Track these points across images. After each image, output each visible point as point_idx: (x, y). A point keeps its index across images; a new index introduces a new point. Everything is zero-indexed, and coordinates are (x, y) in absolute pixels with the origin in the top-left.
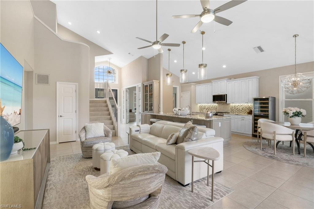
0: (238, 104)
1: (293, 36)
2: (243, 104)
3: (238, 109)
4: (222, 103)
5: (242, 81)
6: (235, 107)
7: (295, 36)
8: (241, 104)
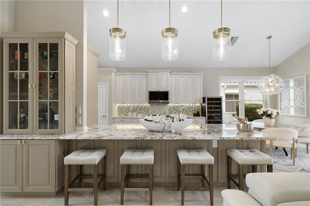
0: (178, 105)
1: (267, 37)
2: (184, 104)
3: (178, 111)
4: (156, 102)
5: (189, 77)
6: (174, 108)
7: (269, 37)
8: (182, 105)
